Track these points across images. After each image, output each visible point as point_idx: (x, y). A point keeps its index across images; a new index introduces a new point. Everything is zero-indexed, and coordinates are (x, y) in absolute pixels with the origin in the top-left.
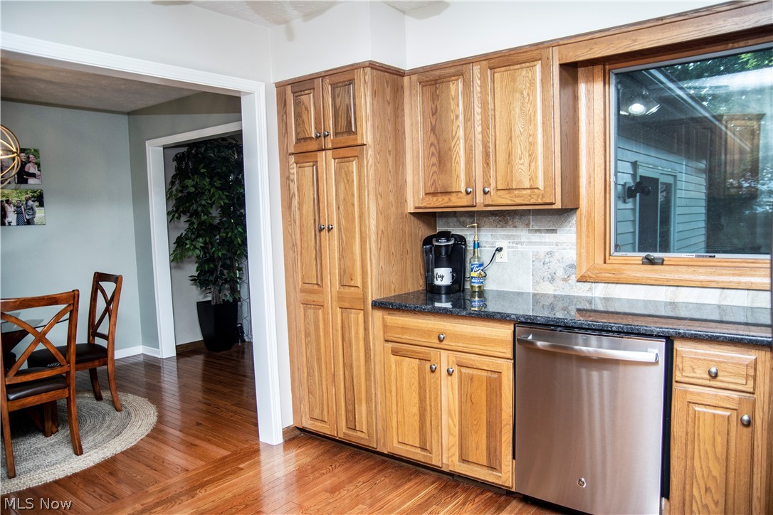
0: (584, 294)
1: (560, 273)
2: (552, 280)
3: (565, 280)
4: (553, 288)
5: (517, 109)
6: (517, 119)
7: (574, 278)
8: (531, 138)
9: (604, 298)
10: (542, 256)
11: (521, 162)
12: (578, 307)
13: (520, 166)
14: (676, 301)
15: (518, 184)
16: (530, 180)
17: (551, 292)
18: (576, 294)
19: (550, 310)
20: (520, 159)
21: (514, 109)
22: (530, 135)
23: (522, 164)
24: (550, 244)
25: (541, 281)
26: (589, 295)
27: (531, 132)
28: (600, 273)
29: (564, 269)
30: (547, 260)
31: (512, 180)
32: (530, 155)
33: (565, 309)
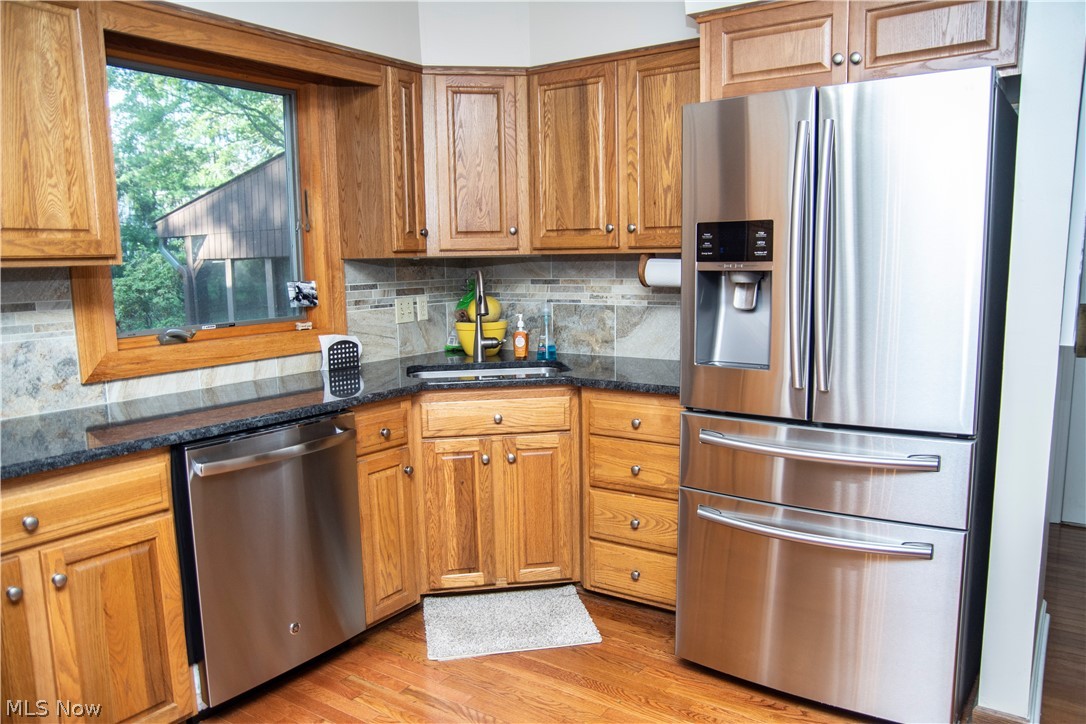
0: (93, 404)
1: (49, 377)
2: (35, 390)
3: (58, 387)
4: (37, 404)
5: (35, 83)
6: (37, 102)
7: (75, 380)
8: (68, 143)
9: (124, 403)
10: (10, 353)
11: (53, 181)
12: (86, 426)
13: (50, 190)
14: (213, 386)
15: (48, 220)
16: (72, 214)
17: (35, 413)
18: (80, 407)
19: (36, 443)
20: (50, 176)
21: (28, 81)
22: (66, 138)
23: (55, 186)
24: (24, 329)
25: (13, 397)
26: (101, 402)
27: (68, 132)
28: (118, 365)
29: (55, 369)
30: (21, 358)
31: (35, 214)
32: (69, 173)
33: (64, 434)
